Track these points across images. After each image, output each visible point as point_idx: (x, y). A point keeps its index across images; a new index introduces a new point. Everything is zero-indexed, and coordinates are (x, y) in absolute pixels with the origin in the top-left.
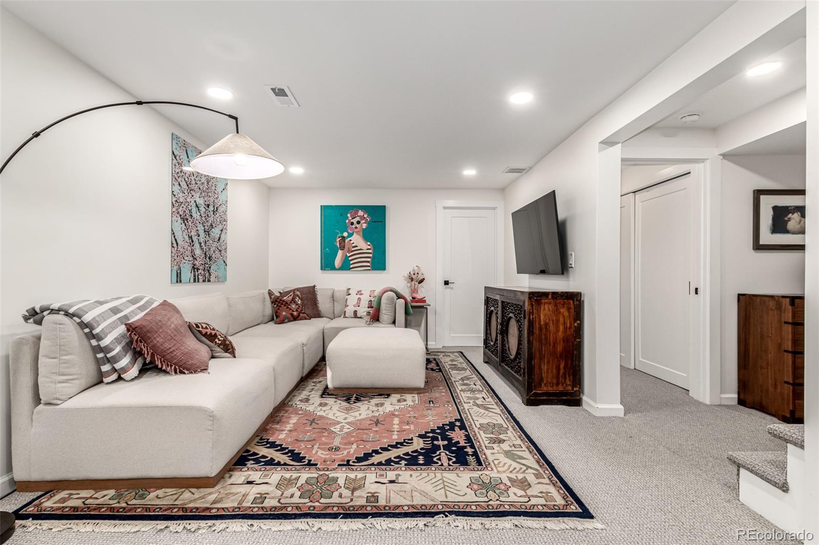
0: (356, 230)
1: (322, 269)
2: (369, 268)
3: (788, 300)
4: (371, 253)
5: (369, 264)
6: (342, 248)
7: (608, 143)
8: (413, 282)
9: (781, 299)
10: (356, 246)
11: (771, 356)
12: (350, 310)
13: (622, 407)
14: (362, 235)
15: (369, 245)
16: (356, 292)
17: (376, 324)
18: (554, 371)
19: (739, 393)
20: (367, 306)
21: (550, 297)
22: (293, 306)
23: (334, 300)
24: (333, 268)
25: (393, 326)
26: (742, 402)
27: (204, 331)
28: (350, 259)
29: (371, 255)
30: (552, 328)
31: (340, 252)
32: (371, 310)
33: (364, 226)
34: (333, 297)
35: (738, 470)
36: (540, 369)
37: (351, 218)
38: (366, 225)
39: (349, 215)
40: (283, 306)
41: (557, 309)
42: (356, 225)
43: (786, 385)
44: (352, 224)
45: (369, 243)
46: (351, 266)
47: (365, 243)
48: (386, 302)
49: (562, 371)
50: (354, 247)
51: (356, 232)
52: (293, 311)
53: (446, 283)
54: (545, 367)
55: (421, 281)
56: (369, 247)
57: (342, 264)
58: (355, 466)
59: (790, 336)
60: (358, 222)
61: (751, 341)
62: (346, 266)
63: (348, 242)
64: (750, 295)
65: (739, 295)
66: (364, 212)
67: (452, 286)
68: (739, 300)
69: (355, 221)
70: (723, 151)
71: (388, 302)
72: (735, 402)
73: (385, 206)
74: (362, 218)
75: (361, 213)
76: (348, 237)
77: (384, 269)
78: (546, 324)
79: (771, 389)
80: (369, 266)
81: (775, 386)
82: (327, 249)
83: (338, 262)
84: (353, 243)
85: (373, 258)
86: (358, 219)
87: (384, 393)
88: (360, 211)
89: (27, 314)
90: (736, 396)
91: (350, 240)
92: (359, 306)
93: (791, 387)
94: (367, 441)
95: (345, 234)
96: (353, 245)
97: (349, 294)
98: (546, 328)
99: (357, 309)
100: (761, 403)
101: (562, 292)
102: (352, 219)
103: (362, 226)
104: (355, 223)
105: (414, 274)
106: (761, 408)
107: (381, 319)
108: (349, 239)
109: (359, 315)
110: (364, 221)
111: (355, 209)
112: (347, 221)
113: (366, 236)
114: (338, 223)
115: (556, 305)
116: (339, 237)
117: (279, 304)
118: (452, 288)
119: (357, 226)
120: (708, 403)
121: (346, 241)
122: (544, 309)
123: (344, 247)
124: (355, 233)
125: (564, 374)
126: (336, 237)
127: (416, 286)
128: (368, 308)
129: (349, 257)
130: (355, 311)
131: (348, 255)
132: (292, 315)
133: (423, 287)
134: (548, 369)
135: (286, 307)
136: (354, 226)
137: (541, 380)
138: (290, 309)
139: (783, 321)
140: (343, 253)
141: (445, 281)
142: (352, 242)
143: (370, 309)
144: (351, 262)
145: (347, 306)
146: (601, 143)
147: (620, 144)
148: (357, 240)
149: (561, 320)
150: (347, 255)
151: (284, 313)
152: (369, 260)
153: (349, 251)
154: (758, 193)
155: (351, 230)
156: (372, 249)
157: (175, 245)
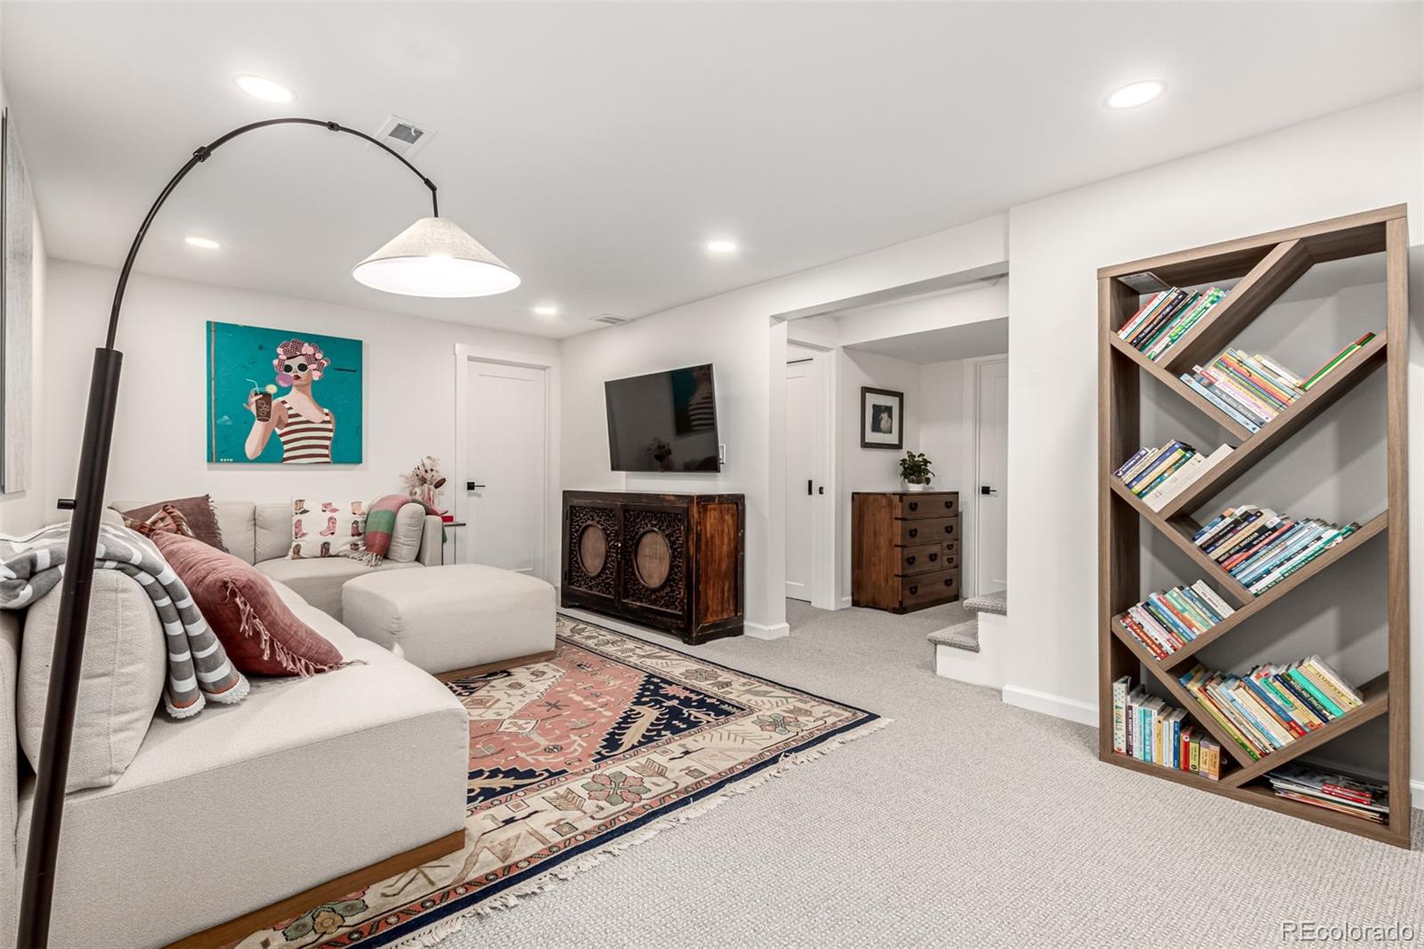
0: (297, 382)
1: (210, 460)
2: (327, 459)
3: (898, 496)
4: (331, 430)
5: (326, 452)
6: (265, 417)
7: (778, 318)
8: (426, 485)
9: (892, 497)
10: (298, 415)
11: (883, 552)
12: (310, 543)
13: (787, 625)
14: (310, 393)
15: (327, 414)
16: (321, 507)
17: (386, 565)
18: (719, 596)
19: (853, 595)
20: (350, 532)
21: (717, 501)
23: (255, 525)
24: (241, 458)
25: (417, 563)
26: (856, 603)
28: (282, 439)
29: (331, 435)
30: (717, 541)
31: (258, 428)
32: (358, 540)
33: (316, 376)
34: (255, 519)
35: (936, 648)
36: (706, 595)
37: (285, 357)
38: (319, 374)
39: (280, 350)
41: (722, 517)
42: (295, 371)
43: (896, 578)
44: (288, 369)
45: (326, 411)
46: (286, 455)
47: (318, 409)
48: (408, 521)
49: (726, 594)
50: (291, 416)
51: (296, 386)
53: (471, 486)
54: (710, 592)
55: (439, 484)
56: (327, 418)
57: (264, 450)
58: (534, 783)
59: (900, 532)
60: (302, 367)
61: (865, 540)
62: (272, 454)
63: (277, 405)
64: (863, 494)
65: (854, 494)
66: (315, 348)
67: (479, 492)
68: (853, 499)
69: (294, 363)
70: (844, 345)
71: (413, 521)
72: (850, 604)
73: (360, 343)
74: (312, 359)
75: (307, 349)
76: (277, 395)
77: (360, 461)
78: (712, 537)
79: (883, 584)
80: (327, 456)
81: (887, 581)
82: (226, 417)
83: (253, 445)
84: (290, 408)
85: (335, 441)
86: (301, 360)
87: (495, 670)
88: (306, 344)
89: (14, 575)
90: (850, 598)
91: (284, 402)
92: (333, 534)
93: (900, 579)
94: (482, 757)
95: (271, 389)
96: (290, 412)
97: (305, 512)
98: (712, 542)
99: (328, 538)
100: (874, 600)
101: (728, 495)
102: (288, 358)
103: (310, 375)
104: (295, 367)
105: (426, 471)
106: (874, 605)
107: (391, 555)
108: (281, 399)
109: (332, 551)
110: (315, 366)
111: (294, 340)
112: (276, 362)
113: (320, 395)
114: (254, 363)
115: (721, 512)
116: (256, 394)
118: (479, 496)
119: (300, 373)
120: (833, 609)
121: (274, 403)
122: (710, 518)
123: (268, 415)
124: (294, 389)
125: (728, 598)
126: (249, 393)
127: (432, 493)
128: (353, 535)
129: (281, 435)
130: (325, 543)
131: (279, 431)
133: (442, 494)
134: (713, 594)
136: (291, 374)
137: (707, 609)
139: (894, 516)
140: (266, 429)
141: (468, 483)
142: (287, 406)
143: (356, 538)
144: (286, 447)
145: (304, 535)
146: (772, 316)
147: (786, 322)
148: (299, 403)
149: (726, 530)
150: (274, 431)
152: (327, 443)
153: (280, 424)
154: (866, 390)
155: (285, 382)
156: (333, 421)
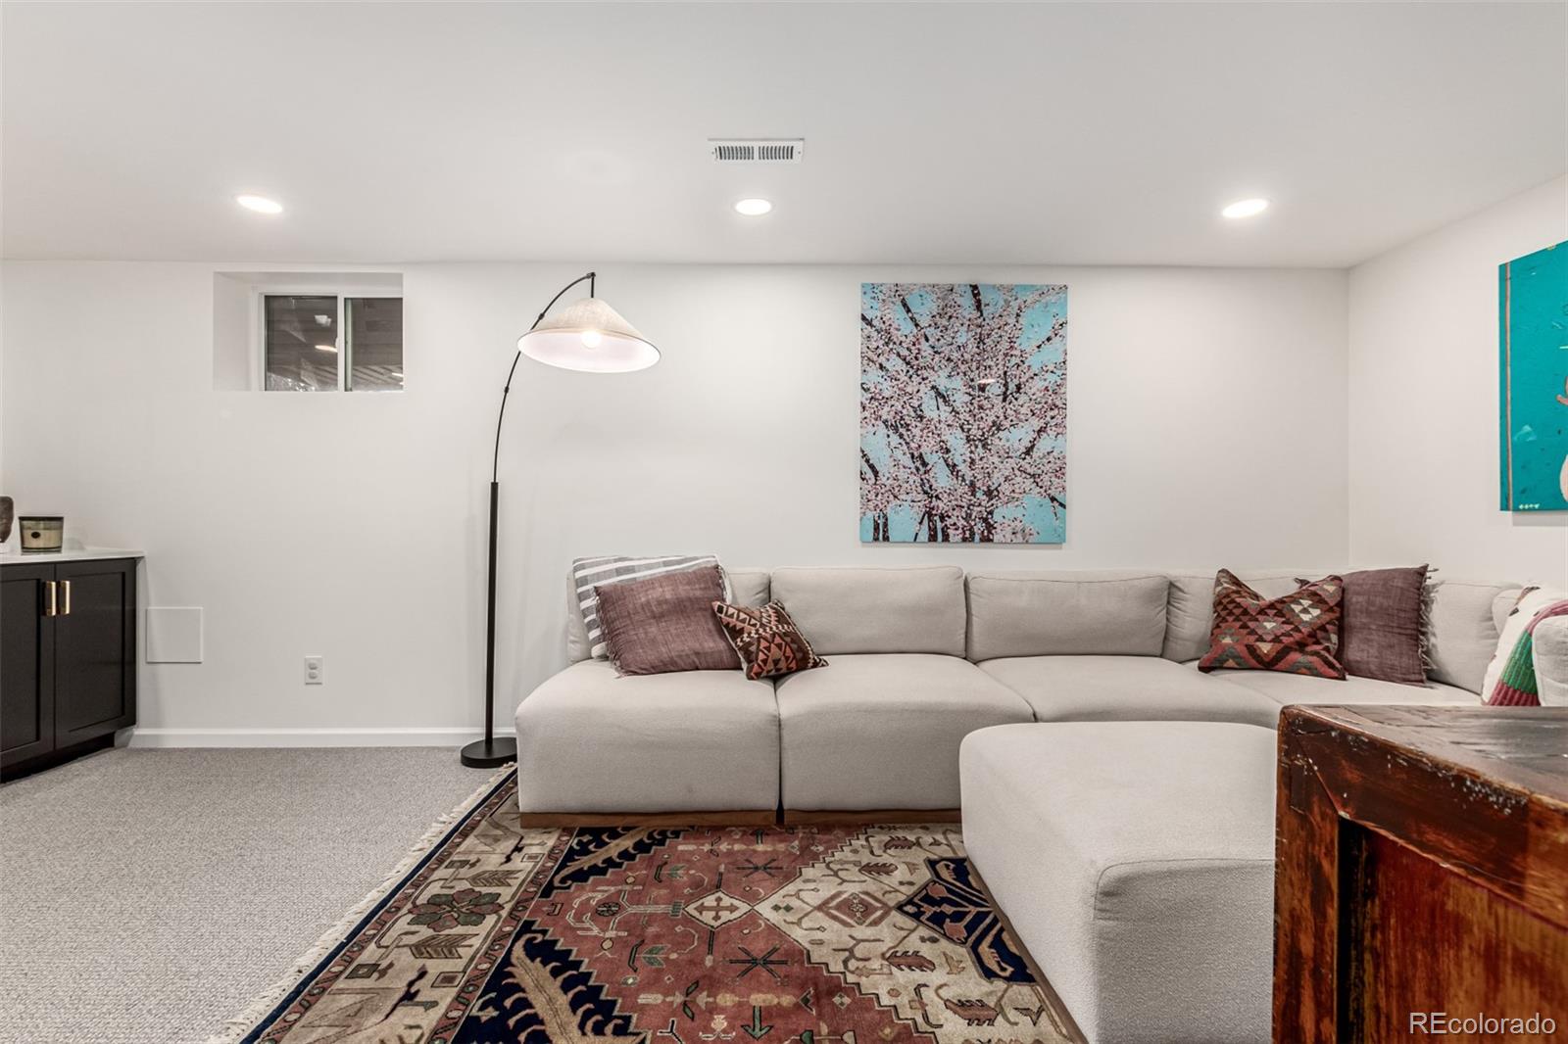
1: (1505, 507)
22: (1269, 625)
24: (1552, 501)
27: (726, 619)
40: (1230, 619)
52: (1261, 639)
82: (1527, 428)
117: (1223, 613)
132: (1252, 650)
135: (1238, 624)
138: (1253, 632)
151: (1227, 640)
157: (870, 474)
